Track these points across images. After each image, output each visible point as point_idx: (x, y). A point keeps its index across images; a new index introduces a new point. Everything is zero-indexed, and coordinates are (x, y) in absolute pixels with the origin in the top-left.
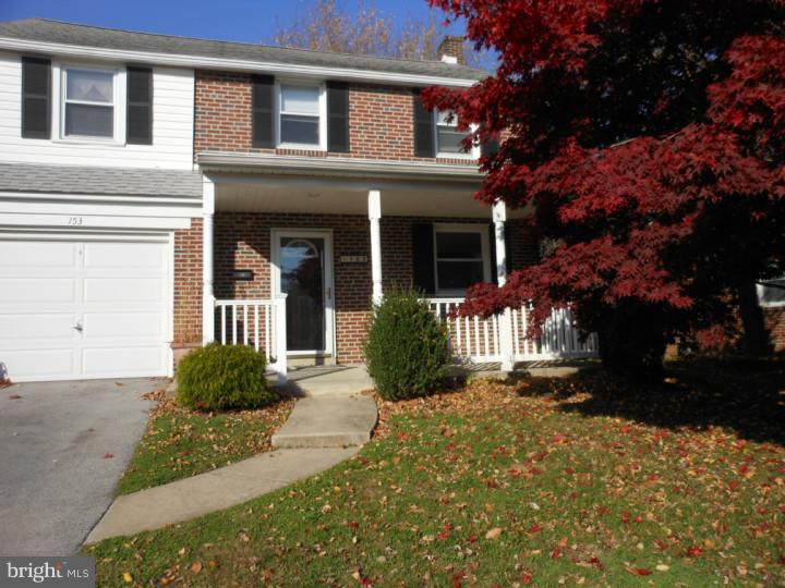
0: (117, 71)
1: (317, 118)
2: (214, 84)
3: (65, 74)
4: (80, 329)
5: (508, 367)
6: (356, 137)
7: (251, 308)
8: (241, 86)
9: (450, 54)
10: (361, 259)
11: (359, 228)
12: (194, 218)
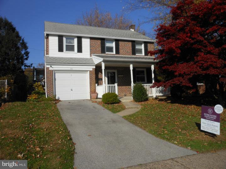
0: (75, 38)
1: (113, 47)
2: (93, 40)
3: (65, 39)
4: (72, 90)
5: (155, 97)
6: (121, 51)
7: (111, 86)
8: (99, 41)
9: (132, 29)
10: (122, 76)
11: (122, 70)
12: (93, 68)
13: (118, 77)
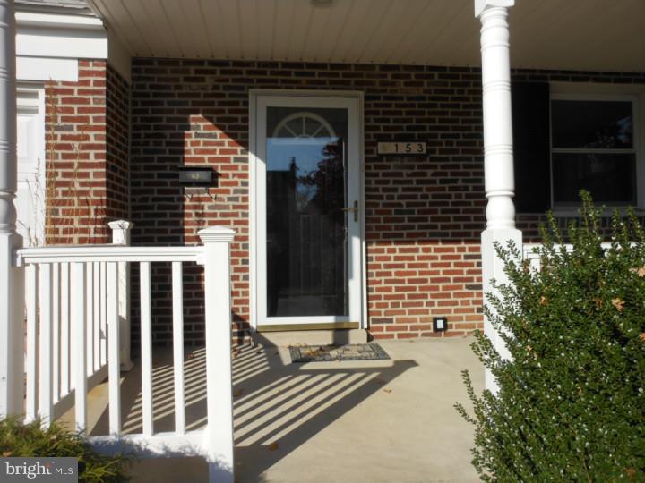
10: (415, 148)
11: (416, 92)
12: (83, 61)
13: (373, 161)
